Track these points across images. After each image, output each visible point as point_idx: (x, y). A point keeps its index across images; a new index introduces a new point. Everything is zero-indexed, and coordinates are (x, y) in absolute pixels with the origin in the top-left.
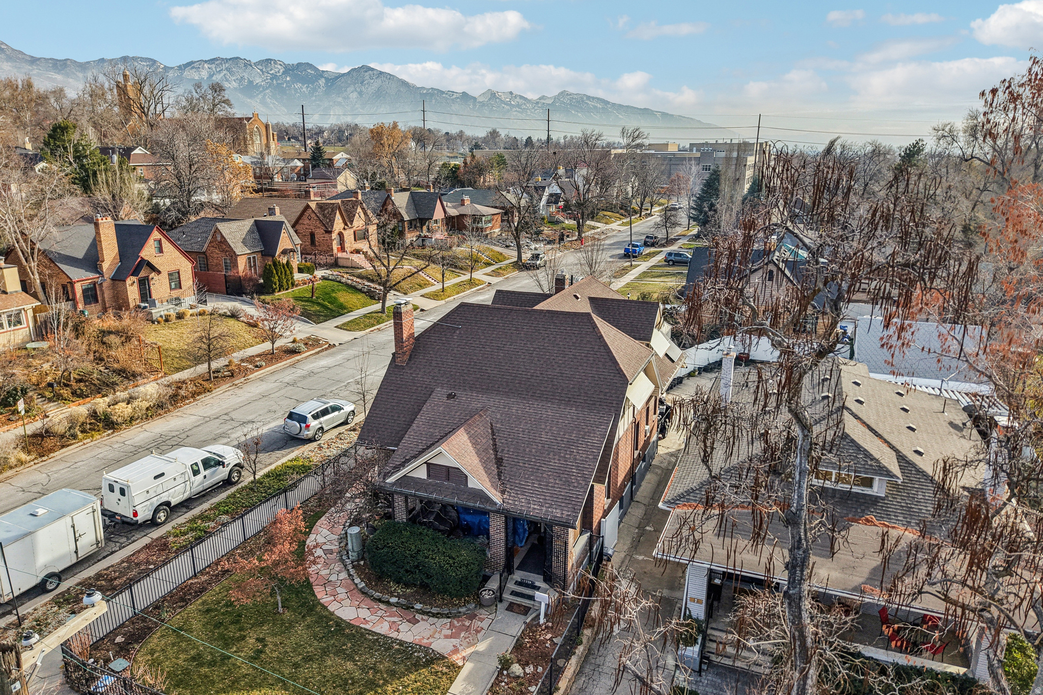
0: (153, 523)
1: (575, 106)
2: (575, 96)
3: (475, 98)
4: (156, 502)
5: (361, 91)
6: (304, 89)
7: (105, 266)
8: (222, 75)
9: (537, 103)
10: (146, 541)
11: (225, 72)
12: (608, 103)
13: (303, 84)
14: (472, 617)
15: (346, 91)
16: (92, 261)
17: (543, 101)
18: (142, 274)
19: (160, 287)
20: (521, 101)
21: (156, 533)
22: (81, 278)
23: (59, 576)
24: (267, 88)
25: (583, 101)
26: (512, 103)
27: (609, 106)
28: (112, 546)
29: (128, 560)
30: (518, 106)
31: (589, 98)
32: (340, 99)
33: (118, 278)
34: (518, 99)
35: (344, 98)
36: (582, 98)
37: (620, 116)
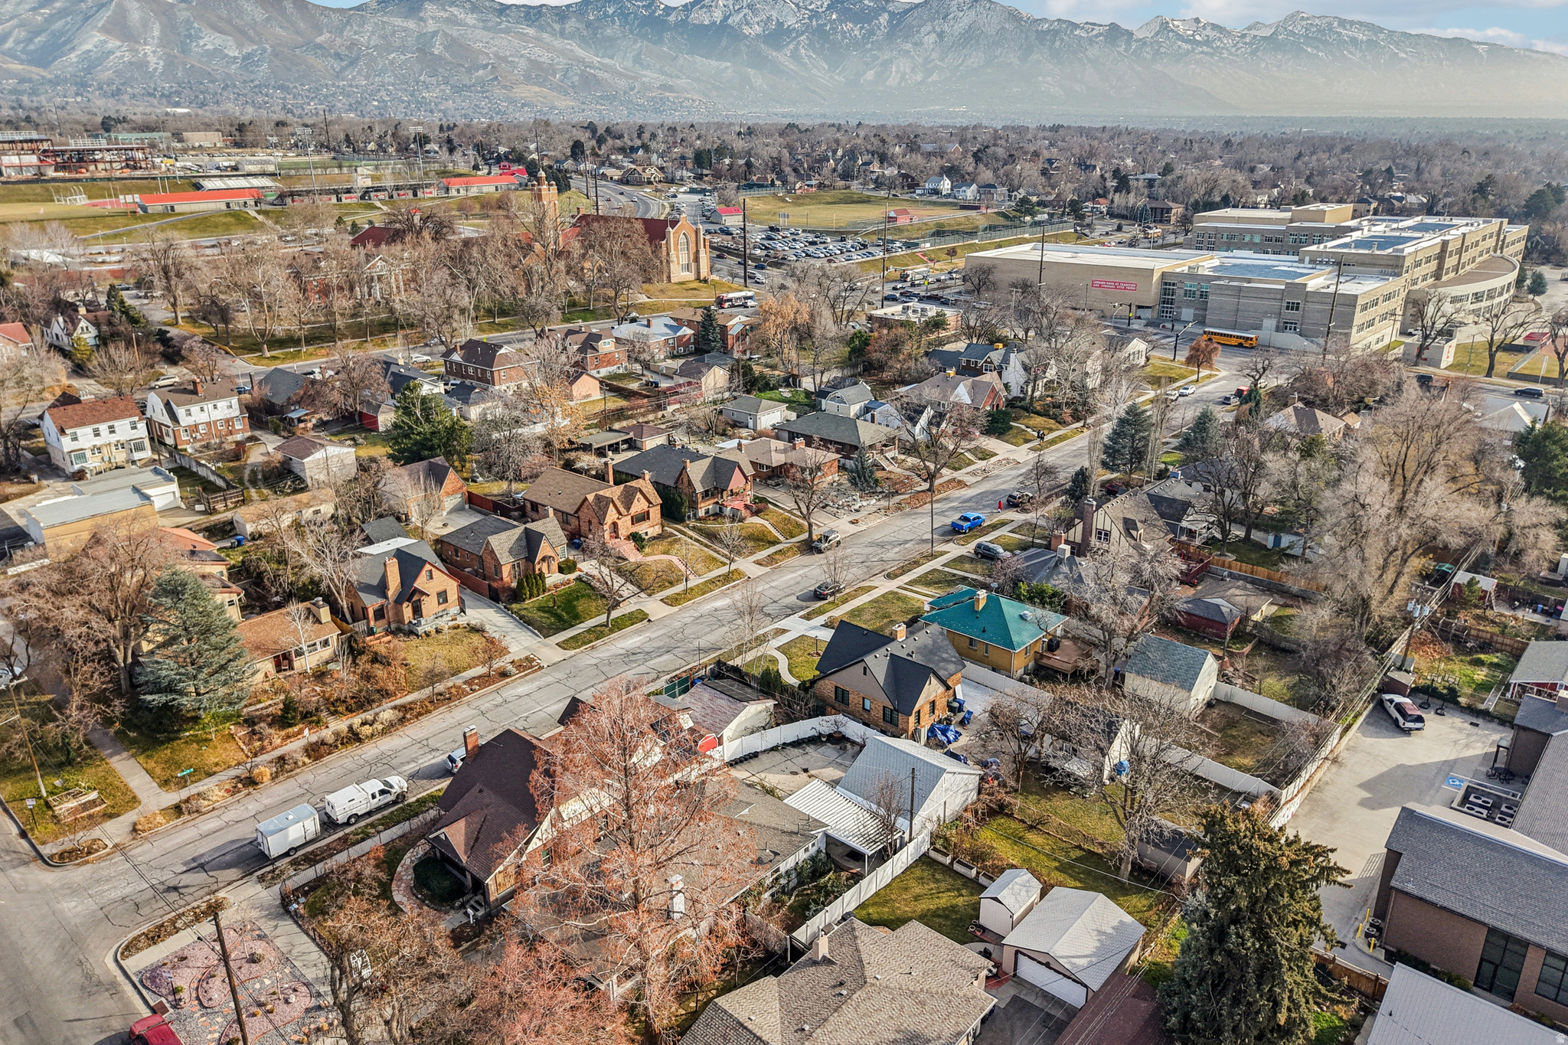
0: (348, 824)
1: (1316, 39)
2: (1317, 21)
3: (1130, 34)
4: (350, 813)
5: (943, 32)
6: (857, 32)
7: (390, 593)
8: (741, 15)
9: (1244, 36)
10: (341, 834)
11: (746, 11)
12: (1381, 30)
13: (856, 24)
14: (446, 913)
15: (918, 32)
16: (381, 589)
17: (1254, 32)
18: (415, 598)
19: (430, 605)
20: (1212, 34)
21: (348, 830)
22: (372, 602)
23: (296, 849)
24: (803, 33)
25: (1330, 30)
26: (1198, 38)
27: (1382, 36)
28: (326, 834)
29: (328, 845)
30: (1207, 42)
31: (1342, 23)
32: (908, 46)
33: (399, 601)
34: (1208, 31)
35: (916, 44)
36: (1330, 24)
37: (1402, 55)
